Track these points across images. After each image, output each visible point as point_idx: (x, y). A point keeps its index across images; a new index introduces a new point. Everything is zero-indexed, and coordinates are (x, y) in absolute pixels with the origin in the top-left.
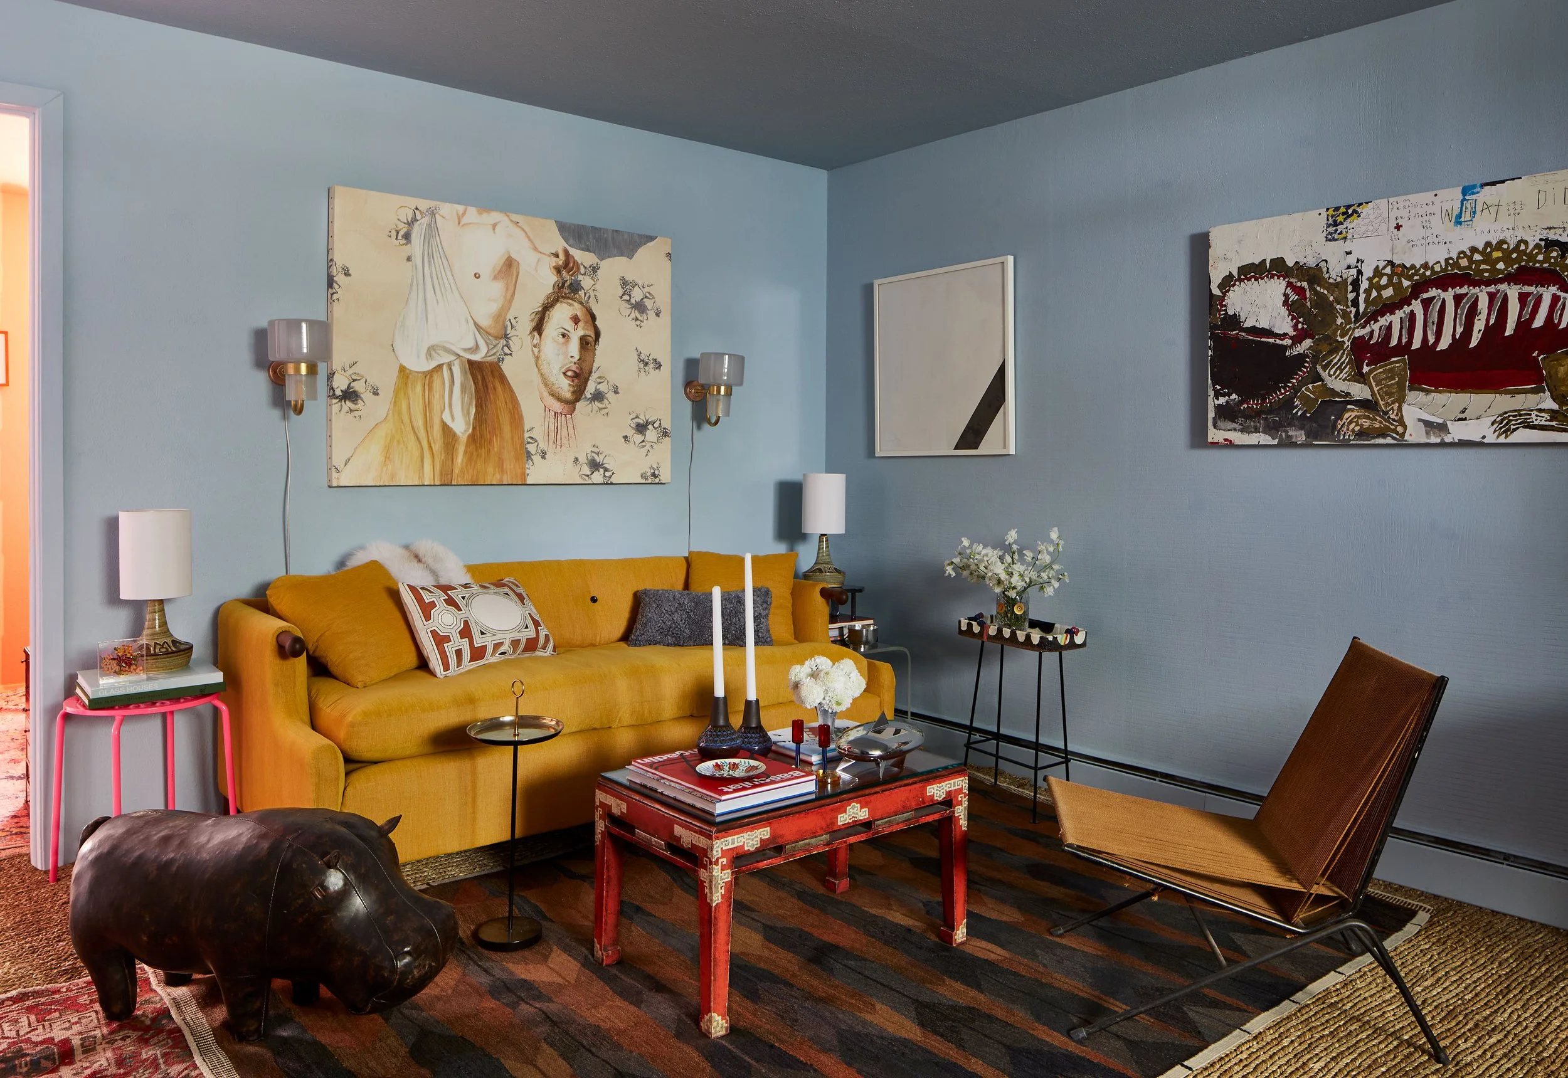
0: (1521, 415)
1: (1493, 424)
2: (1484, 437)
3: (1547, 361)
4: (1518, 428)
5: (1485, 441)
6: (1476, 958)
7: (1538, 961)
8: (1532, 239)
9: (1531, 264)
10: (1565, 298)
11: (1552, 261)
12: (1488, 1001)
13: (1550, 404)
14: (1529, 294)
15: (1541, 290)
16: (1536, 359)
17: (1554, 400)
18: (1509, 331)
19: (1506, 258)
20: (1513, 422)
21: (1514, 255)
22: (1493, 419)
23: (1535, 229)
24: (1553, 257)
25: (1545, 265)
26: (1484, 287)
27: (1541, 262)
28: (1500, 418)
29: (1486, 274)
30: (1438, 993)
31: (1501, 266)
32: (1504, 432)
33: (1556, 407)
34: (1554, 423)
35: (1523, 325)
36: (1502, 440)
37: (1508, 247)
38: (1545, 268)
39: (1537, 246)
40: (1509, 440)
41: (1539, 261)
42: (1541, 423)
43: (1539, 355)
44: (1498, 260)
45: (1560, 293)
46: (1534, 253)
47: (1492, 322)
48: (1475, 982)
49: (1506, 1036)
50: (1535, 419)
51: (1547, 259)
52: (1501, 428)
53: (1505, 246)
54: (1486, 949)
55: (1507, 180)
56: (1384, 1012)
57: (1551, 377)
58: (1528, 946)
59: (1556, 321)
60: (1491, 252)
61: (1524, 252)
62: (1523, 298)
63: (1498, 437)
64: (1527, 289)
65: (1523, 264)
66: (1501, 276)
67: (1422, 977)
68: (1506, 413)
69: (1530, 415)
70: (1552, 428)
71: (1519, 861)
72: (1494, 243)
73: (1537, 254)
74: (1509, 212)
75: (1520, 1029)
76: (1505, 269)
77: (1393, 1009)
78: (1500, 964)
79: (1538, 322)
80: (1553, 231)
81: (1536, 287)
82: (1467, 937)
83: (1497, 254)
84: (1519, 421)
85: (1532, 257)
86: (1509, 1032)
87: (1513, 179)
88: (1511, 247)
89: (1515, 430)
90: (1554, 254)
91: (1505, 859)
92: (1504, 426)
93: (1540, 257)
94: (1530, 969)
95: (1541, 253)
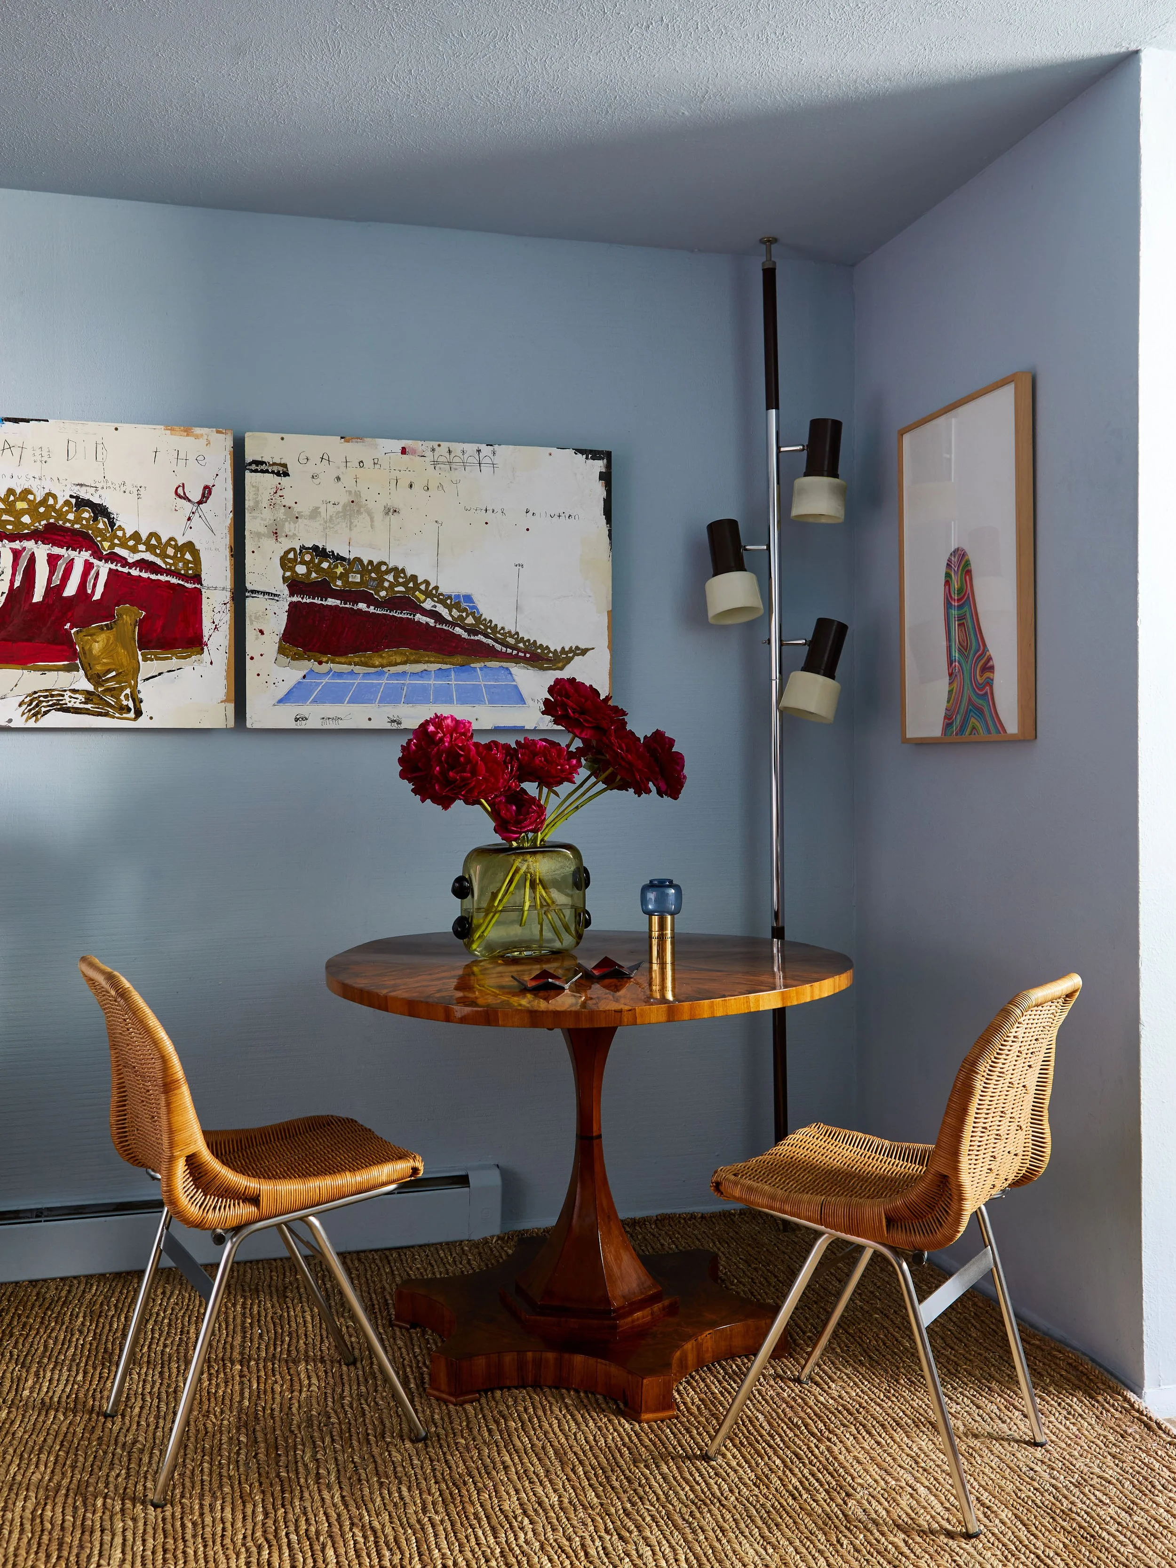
0: (52, 696)
1: (20, 705)
2: (10, 721)
3: (81, 635)
4: (49, 711)
5: (12, 725)
6: (54, 1335)
7: (111, 1313)
8: (62, 494)
9: (61, 522)
10: (98, 566)
11: (84, 522)
12: (100, 1374)
13: (85, 685)
14: (59, 557)
15: (72, 554)
16: (68, 632)
17: (89, 680)
18: (38, 597)
19: (33, 510)
20: (44, 704)
21: (42, 510)
22: (21, 698)
23: (65, 482)
24: (85, 518)
25: (77, 526)
26: (7, 542)
27: (73, 523)
28: (29, 698)
29: (10, 527)
30: (48, 1388)
31: (26, 519)
32: (35, 715)
33: (90, 687)
34: (89, 706)
35: (54, 592)
36: (31, 724)
37: (35, 498)
38: (75, 530)
39: (67, 503)
40: (40, 724)
41: (69, 521)
42: (75, 706)
43: (71, 628)
44: (23, 512)
45: (92, 560)
46: (64, 510)
47: (17, 584)
48: (73, 1360)
49: (143, 1400)
50: (68, 701)
51: (78, 520)
52: (30, 711)
53: (31, 497)
54: (56, 1322)
55: (32, 420)
56: (13, 1434)
57: (85, 653)
58: (92, 1303)
59: (89, 591)
60: (14, 501)
61: (53, 507)
62: (53, 560)
63: (26, 721)
64: (56, 551)
65: (52, 521)
66: (26, 531)
67: (19, 1380)
68: (35, 693)
69: (63, 696)
70: (87, 712)
71: (53, 1213)
72: (18, 491)
73: (68, 512)
74: (35, 458)
75: (148, 1386)
76: (32, 524)
77: (20, 1426)
78: (81, 1332)
79: (70, 590)
80: (84, 488)
81: (67, 550)
82: (28, 1317)
83: (21, 505)
84: (51, 703)
85: (61, 515)
86: (142, 1394)
87: (40, 420)
88: (38, 499)
89: (46, 713)
90: (86, 515)
91: (37, 1216)
92: (33, 708)
93: (71, 516)
94: (111, 1325)
95: (72, 512)
